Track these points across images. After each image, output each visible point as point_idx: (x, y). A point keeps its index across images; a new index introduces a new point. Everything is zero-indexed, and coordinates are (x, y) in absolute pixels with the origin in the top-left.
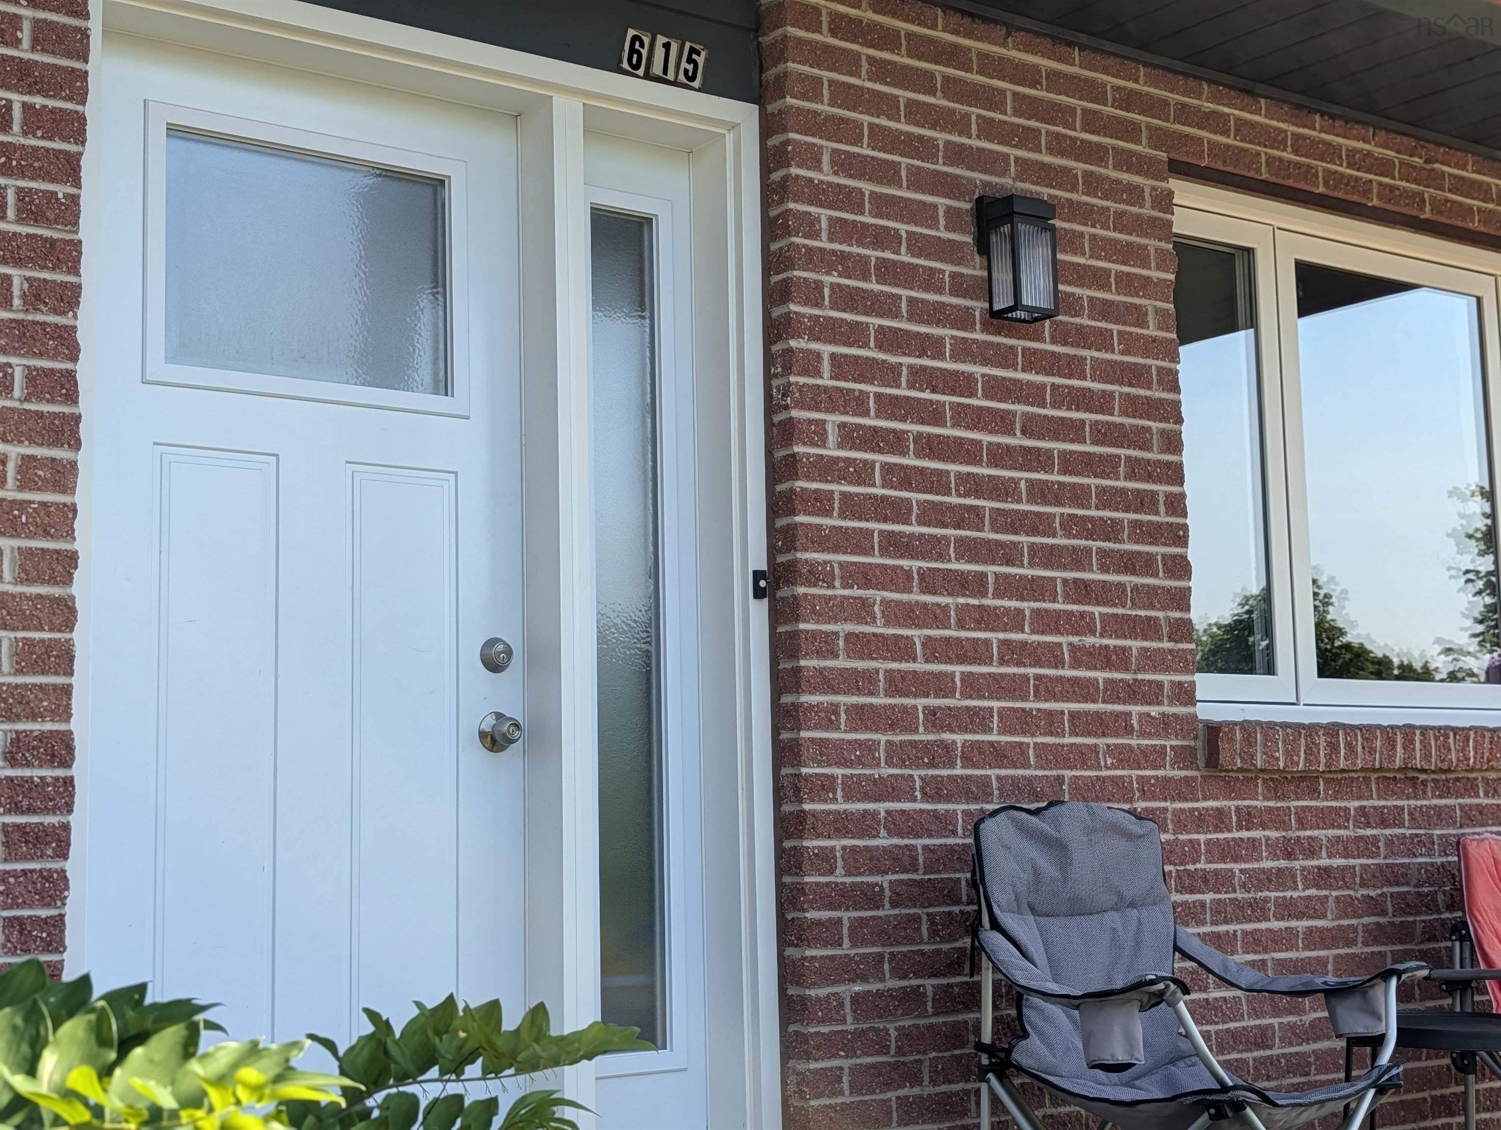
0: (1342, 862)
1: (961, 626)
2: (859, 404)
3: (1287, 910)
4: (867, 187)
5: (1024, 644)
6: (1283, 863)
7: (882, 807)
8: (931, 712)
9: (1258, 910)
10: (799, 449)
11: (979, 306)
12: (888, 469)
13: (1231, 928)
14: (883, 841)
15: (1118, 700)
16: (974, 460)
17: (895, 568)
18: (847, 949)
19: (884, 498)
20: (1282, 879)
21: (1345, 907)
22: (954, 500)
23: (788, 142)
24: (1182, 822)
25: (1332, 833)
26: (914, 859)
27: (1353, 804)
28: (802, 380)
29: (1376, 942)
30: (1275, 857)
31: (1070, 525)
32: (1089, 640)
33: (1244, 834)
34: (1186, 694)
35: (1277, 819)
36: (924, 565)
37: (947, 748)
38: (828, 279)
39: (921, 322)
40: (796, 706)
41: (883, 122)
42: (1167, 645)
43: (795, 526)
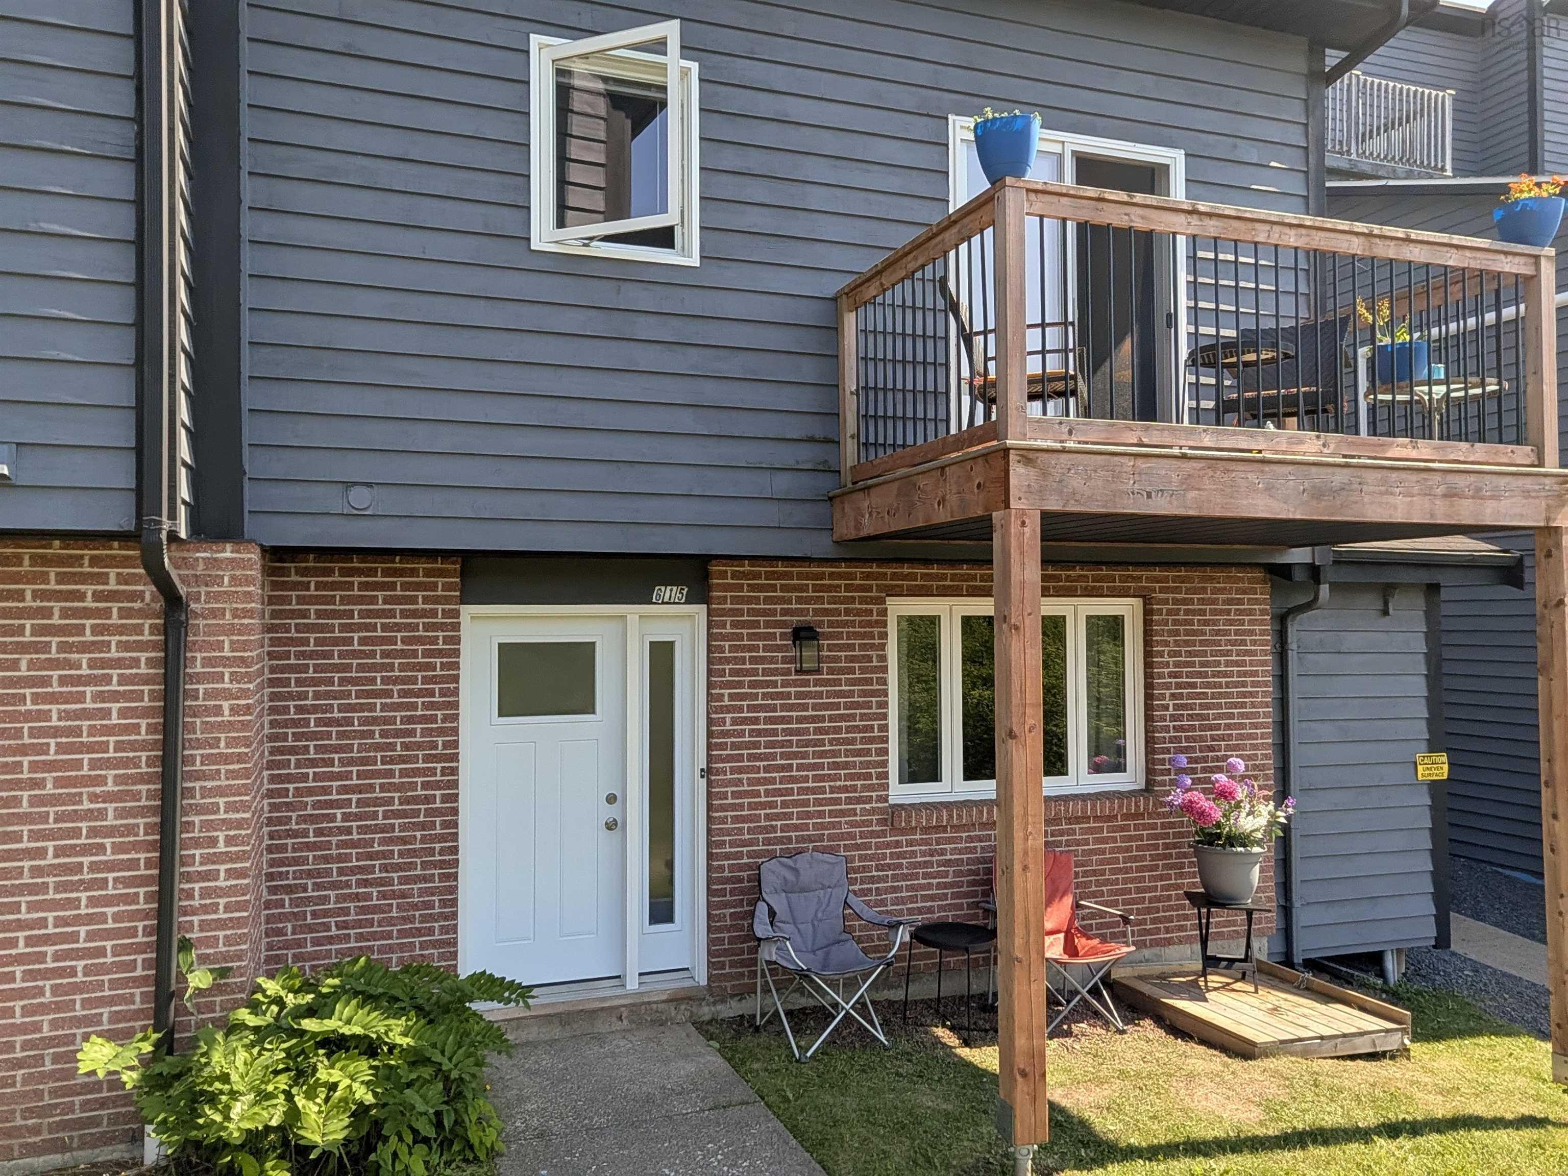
0: (957, 857)
1: (781, 783)
2: (739, 709)
3: (928, 876)
4: (745, 632)
5: (809, 787)
6: (927, 859)
7: (745, 849)
9: (914, 876)
10: (718, 727)
12: (752, 731)
14: (746, 861)
15: (851, 804)
16: (789, 723)
17: (752, 766)
18: (729, 898)
19: (749, 741)
20: (927, 864)
21: (957, 873)
23: (716, 619)
24: (879, 846)
27: (964, 835)
28: (719, 704)
30: (923, 857)
31: (832, 741)
33: (909, 849)
35: (926, 843)
36: (766, 763)
37: (774, 827)
38: (726, 667)
40: (715, 817)
41: (752, 607)
42: (875, 782)
43: (715, 754)
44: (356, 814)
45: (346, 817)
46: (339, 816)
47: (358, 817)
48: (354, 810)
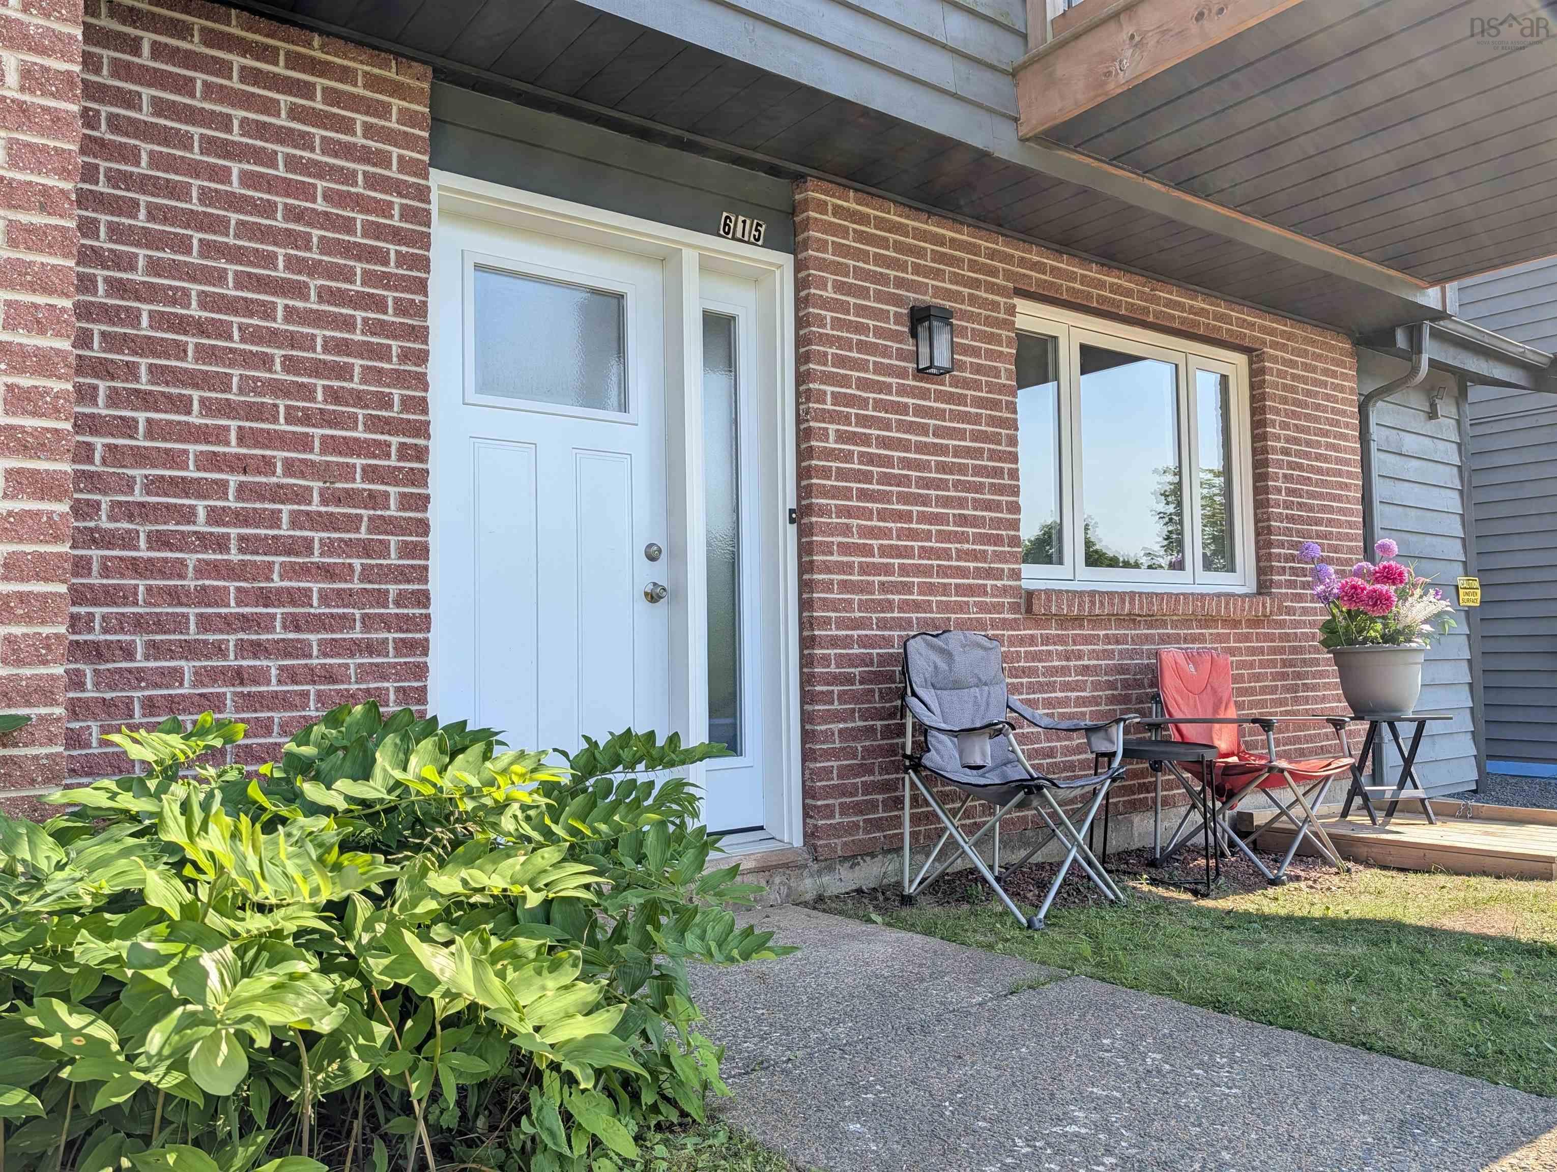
0: (1096, 662)
1: (898, 538)
2: (846, 419)
3: (1066, 687)
4: (852, 300)
5: (932, 548)
6: (1064, 663)
7: (855, 633)
8: (882, 584)
9: (1051, 687)
10: (813, 443)
11: (911, 366)
12: (862, 454)
13: (1036, 696)
14: (856, 650)
15: (981, 578)
16: (907, 450)
17: (864, 508)
18: (836, 706)
19: (859, 470)
20: (1064, 671)
21: (1096, 686)
22: (896, 471)
23: (809, 275)
24: (1012, 641)
25: (1090, 647)
26: (872, 660)
27: (1102, 632)
28: (816, 406)
29: (1112, 703)
30: (1060, 660)
31: (957, 485)
32: (966, 546)
33: (1044, 648)
34: (1016, 575)
35: (1061, 640)
36: (880, 506)
37: (890, 602)
38: (830, 351)
39: (880, 374)
40: (811, 581)
41: (861, 264)
42: (1007, 549)
43: (811, 485)
44: (237, 513)
45: (214, 515)
46: (202, 514)
47: (241, 518)
48: (232, 503)
